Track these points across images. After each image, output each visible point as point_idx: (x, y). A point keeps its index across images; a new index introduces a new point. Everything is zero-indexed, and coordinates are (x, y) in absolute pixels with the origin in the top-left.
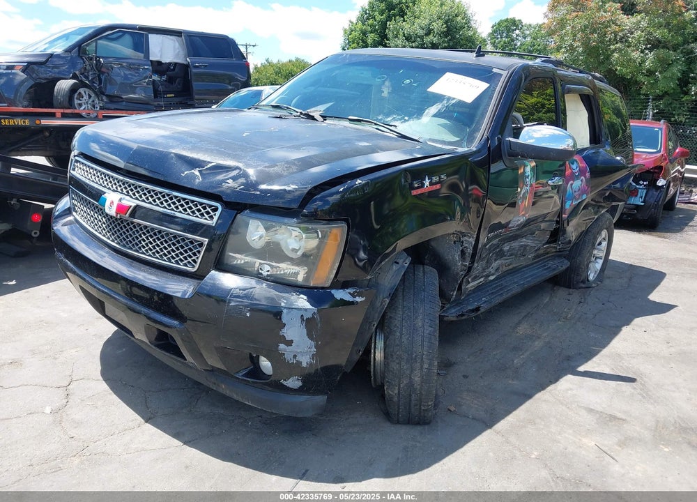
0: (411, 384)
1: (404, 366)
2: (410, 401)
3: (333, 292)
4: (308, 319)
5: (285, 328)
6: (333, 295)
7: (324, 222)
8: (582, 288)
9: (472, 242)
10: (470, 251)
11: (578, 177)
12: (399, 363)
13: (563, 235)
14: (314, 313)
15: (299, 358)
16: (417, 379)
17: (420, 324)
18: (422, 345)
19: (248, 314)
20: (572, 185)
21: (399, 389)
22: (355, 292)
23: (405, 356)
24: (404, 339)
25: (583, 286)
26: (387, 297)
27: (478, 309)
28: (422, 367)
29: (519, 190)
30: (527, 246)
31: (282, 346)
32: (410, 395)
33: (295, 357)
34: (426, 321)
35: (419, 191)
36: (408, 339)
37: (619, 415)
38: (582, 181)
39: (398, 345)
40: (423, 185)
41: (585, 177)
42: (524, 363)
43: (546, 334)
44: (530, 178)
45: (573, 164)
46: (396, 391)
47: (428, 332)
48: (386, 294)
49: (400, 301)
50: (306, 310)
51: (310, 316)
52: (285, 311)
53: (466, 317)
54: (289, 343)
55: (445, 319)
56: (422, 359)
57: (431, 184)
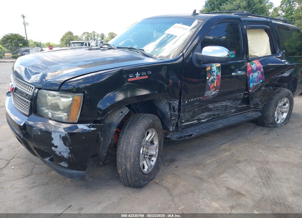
0: (126, 169)
1: (123, 160)
2: (127, 176)
3: (78, 125)
4: (63, 137)
5: (53, 140)
6: (77, 127)
7: (73, 93)
8: (271, 127)
9: (176, 103)
10: (176, 107)
11: (255, 71)
12: (121, 159)
13: (252, 100)
14: (66, 134)
15: (62, 154)
16: (128, 167)
17: (132, 141)
18: (131, 151)
19: (40, 134)
20: (252, 75)
21: (122, 170)
22: (90, 126)
23: (124, 155)
24: (124, 148)
25: (272, 126)
26: (115, 128)
27: (191, 135)
28: (130, 161)
29: (208, 78)
30: (228, 105)
31: (53, 148)
32: (126, 174)
33: (60, 153)
34: (135, 139)
35: (133, 79)
36: (125, 148)
37: (243, 192)
38: (258, 73)
39: (121, 150)
40: (135, 76)
41: (260, 71)
42: (212, 162)
43: (234, 149)
44: (216, 72)
45: (252, 64)
46: (121, 172)
47: (134, 145)
48: (115, 127)
49: (126, 130)
50: (62, 133)
51: (64, 136)
52: (53, 133)
53: (183, 139)
54: (56, 147)
55: (171, 139)
56: (130, 158)
57: (141, 76)
